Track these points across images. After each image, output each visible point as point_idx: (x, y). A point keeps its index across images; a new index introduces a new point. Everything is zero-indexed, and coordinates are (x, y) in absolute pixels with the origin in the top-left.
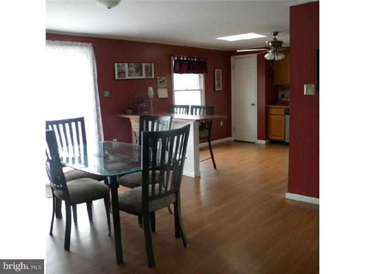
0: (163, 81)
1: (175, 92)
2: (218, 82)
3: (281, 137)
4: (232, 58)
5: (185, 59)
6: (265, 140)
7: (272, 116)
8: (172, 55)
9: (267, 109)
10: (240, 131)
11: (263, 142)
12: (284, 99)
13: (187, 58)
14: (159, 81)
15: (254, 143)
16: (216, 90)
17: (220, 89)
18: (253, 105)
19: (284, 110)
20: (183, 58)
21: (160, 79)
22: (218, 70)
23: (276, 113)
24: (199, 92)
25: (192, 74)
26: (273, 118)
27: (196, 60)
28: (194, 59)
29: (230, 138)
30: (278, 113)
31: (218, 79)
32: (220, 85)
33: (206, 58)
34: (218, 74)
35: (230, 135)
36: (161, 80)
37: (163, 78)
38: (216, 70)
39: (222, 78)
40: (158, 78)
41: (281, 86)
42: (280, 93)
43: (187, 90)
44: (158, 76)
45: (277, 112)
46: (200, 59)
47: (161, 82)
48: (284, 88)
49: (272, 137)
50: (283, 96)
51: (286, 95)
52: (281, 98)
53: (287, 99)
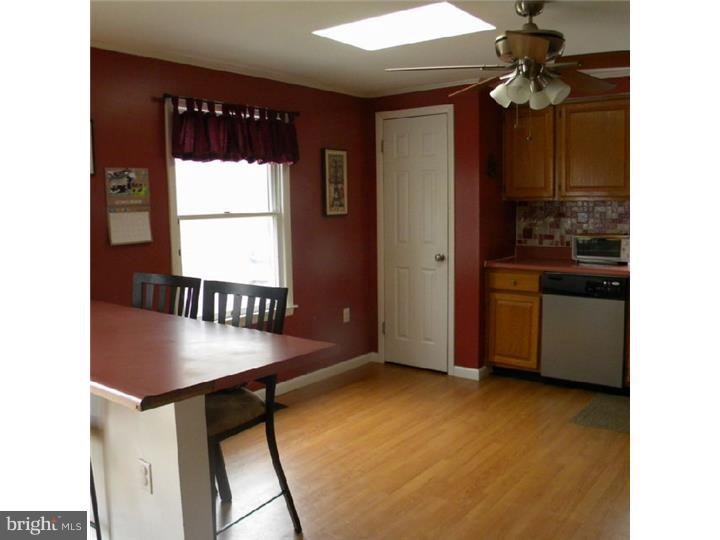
0: (131, 184)
1: (183, 223)
2: (336, 190)
3: (528, 359)
4: (380, 117)
5: (219, 112)
6: (479, 367)
7: (498, 296)
8: (166, 96)
9: (485, 274)
10: (404, 336)
11: (473, 373)
12: (533, 243)
13: (225, 109)
14: (114, 183)
15: (445, 374)
16: (329, 213)
17: (344, 211)
18: (442, 259)
19: (537, 277)
20: (211, 108)
21: (117, 176)
22: (338, 153)
23: (512, 288)
24: (270, 221)
25: (244, 162)
26: (502, 300)
27: (257, 117)
28: (252, 114)
29: (373, 354)
30: (519, 287)
31: (337, 181)
32: (340, 197)
33: (298, 114)
34: (337, 167)
35: (372, 346)
36: (124, 182)
37: (132, 175)
38: (328, 153)
39: (348, 177)
40: (110, 172)
41: (524, 203)
42: (521, 225)
43: (227, 215)
44: (112, 165)
45: (515, 283)
46: (272, 114)
47: (122, 189)
48: (532, 207)
49: (497, 359)
50: (528, 233)
51: (538, 230)
52: (523, 239)
53: (541, 243)
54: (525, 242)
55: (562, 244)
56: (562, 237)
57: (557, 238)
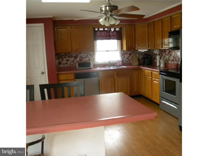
18: (43, 73)
30: (68, 78)
50: (60, 63)
52: (58, 65)
53: (64, 65)
54: (59, 66)
55: (70, 65)
56: (70, 63)
57: (69, 64)
